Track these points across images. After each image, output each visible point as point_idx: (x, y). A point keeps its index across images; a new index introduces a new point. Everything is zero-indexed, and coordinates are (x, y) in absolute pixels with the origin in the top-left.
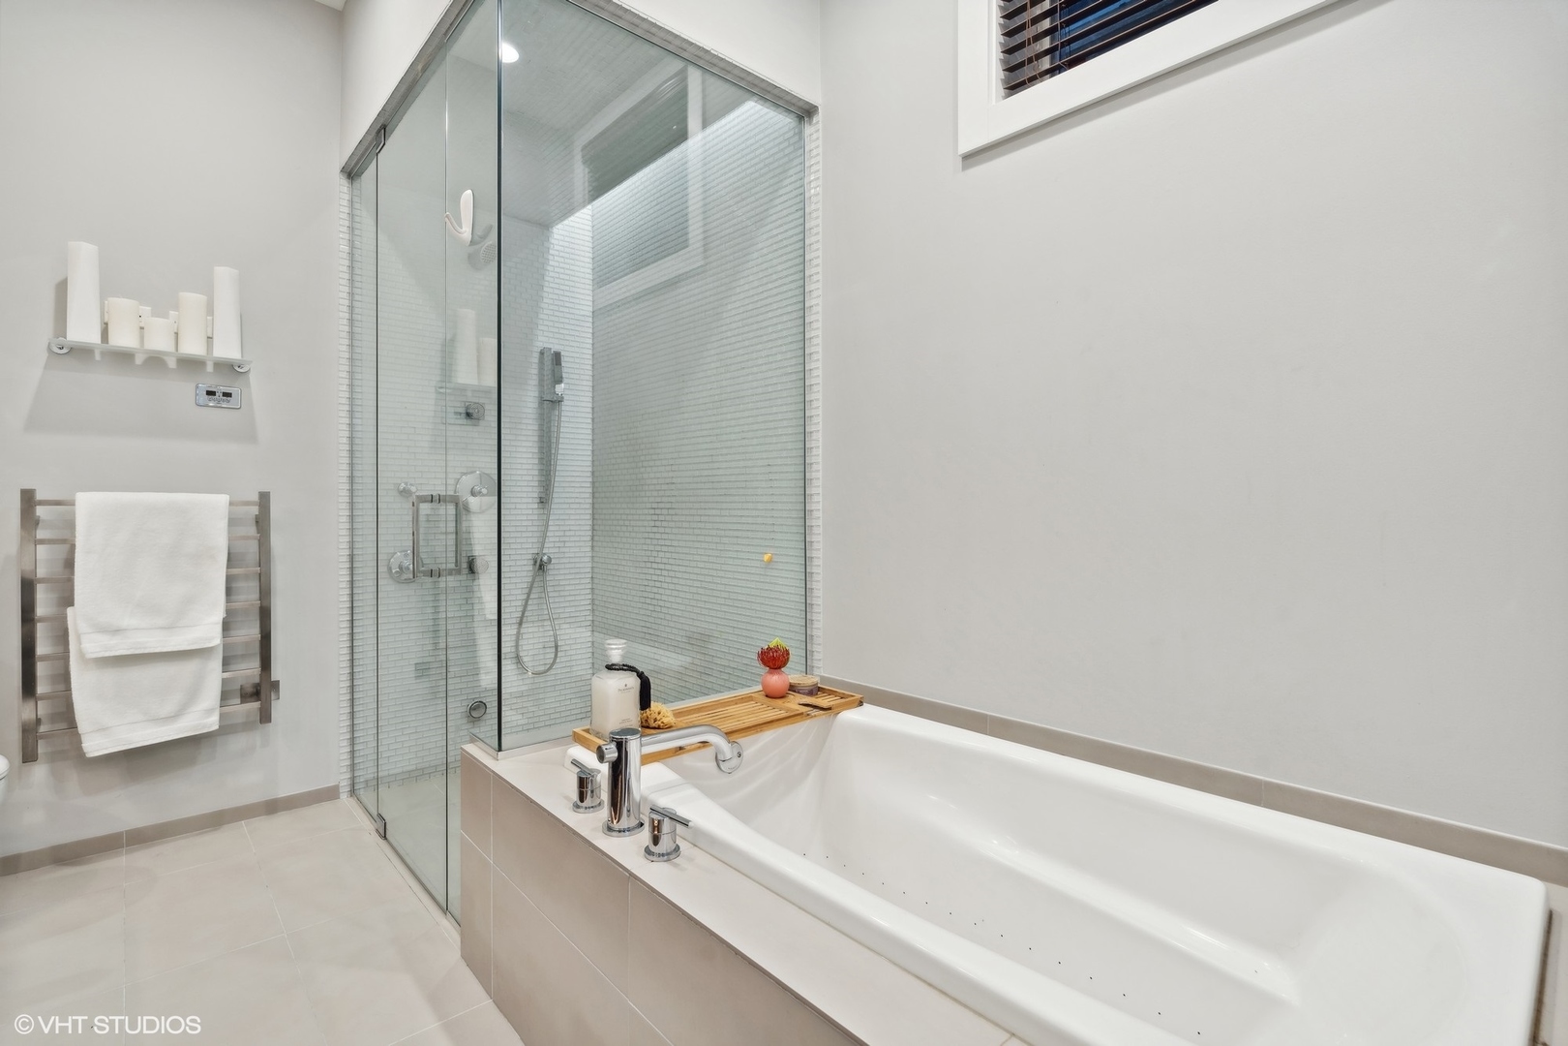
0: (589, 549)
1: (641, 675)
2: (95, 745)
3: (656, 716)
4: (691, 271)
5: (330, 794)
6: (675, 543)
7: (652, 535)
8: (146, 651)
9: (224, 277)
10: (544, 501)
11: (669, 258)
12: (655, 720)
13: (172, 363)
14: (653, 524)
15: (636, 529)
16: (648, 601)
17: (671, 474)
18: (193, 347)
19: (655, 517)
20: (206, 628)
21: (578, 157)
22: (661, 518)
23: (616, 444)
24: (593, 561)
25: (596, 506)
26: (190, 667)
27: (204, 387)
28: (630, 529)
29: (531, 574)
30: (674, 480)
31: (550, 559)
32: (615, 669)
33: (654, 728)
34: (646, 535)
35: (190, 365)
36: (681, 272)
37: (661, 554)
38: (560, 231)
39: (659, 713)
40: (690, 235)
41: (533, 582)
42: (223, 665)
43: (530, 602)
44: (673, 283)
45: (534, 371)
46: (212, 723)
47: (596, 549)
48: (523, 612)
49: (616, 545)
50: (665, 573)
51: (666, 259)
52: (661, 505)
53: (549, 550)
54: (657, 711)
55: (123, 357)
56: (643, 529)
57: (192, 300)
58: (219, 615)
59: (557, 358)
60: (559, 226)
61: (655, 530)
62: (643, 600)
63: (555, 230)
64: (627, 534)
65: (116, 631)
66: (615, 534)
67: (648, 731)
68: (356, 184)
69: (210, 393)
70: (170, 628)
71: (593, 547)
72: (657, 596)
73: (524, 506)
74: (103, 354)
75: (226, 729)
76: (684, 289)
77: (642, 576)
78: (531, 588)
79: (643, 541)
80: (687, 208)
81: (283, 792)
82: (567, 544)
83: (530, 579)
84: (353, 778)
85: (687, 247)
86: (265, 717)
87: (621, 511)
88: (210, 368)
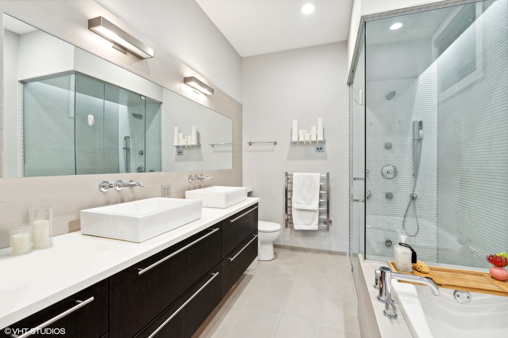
0: (436, 193)
1: (412, 250)
2: (296, 227)
3: (419, 267)
4: (477, 80)
5: (344, 254)
6: (470, 197)
7: (460, 192)
8: (304, 209)
9: (320, 120)
10: (415, 175)
11: (468, 76)
12: (419, 268)
13: (311, 143)
14: (460, 187)
15: (454, 188)
16: (459, 218)
17: (468, 167)
18: (314, 139)
19: (462, 185)
20: (315, 205)
21: (433, 46)
22: (464, 185)
23: (446, 154)
24: (437, 198)
25: (439, 177)
26: (312, 214)
27: (316, 148)
28: (451, 188)
29: (409, 200)
30: (470, 170)
31: (417, 196)
32: (402, 245)
33: (418, 271)
34: (458, 191)
35: (314, 142)
36: (473, 81)
37: (464, 200)
38: (422, 78)
39: (421, 266)
40: (477, 65)
41: (409, 204)
42: (319, 214)
43: (409, 210)
44: (470, 86)
45: (411, 129)
46: (316, 228)
47: (439, 194)
48: (406, 213)
49: (446, 193)
50: (466, 208)
51: (466, 77)
52: (465, 180)
53: (417, 192)
54: (420, 265)
55: (302, 143)
56: (456, 189)
57: (313, 127)
58: (317, 203)
59: (421, 123)
60: (422, 75)
61: (461, 190)
62: (456, 217)
63: (420, 77)
64: (450, 190)
65: (299, 203)
66: (446, 189)
67: (415, 272)
68: (351, 86)
69: (318, 149)
70: (308, 204)
71: (437, 193)
72: (462, 217)
73: (407, 177)
74: (299, 142)
75: (320, 230)
76: (474, 88)
77: (456, 208)
78: (409, 205)
79: (456, 194)
80: (475, 53)
81: (333, 249)
82: (425, 191)
83: (409, 202)
84: (350, 252)
85: (475, 70)
86: (328, 229)
87: (448, 180)
88: (318, 143)
